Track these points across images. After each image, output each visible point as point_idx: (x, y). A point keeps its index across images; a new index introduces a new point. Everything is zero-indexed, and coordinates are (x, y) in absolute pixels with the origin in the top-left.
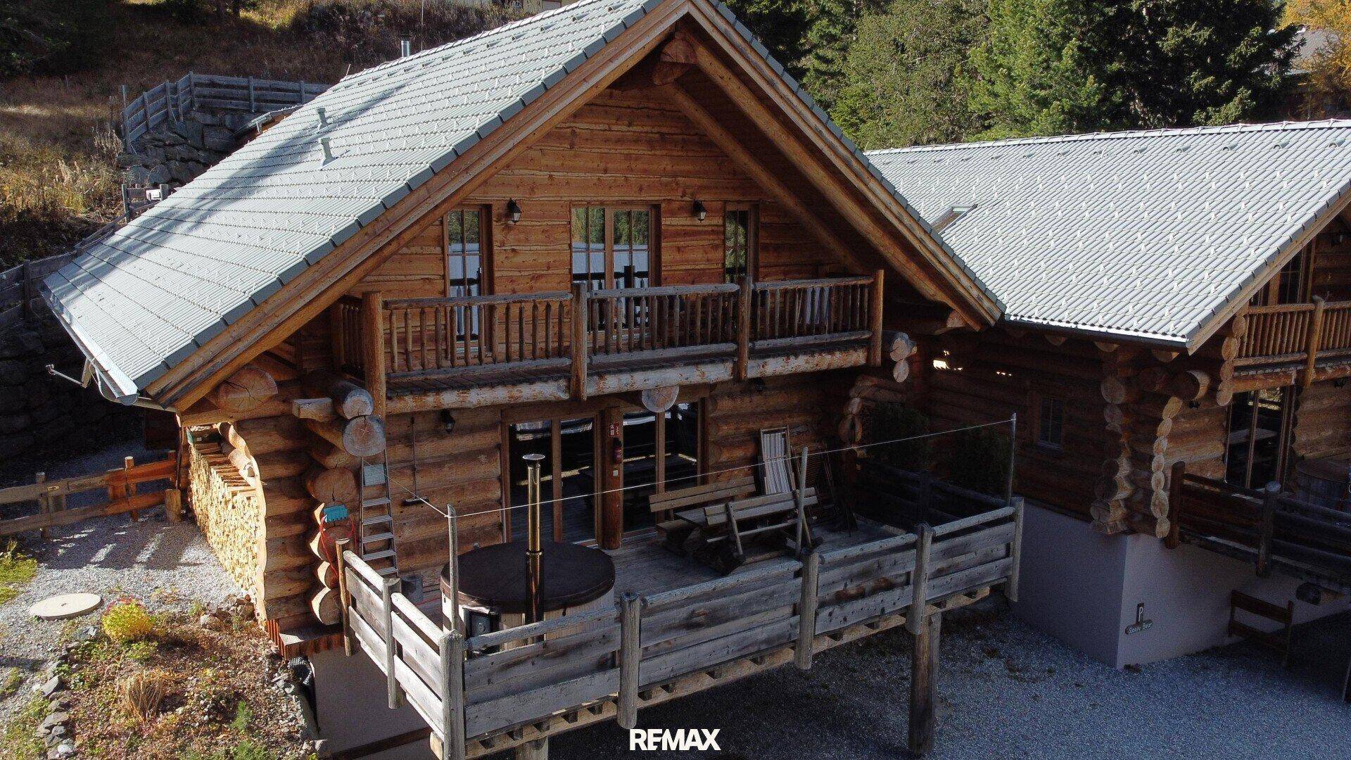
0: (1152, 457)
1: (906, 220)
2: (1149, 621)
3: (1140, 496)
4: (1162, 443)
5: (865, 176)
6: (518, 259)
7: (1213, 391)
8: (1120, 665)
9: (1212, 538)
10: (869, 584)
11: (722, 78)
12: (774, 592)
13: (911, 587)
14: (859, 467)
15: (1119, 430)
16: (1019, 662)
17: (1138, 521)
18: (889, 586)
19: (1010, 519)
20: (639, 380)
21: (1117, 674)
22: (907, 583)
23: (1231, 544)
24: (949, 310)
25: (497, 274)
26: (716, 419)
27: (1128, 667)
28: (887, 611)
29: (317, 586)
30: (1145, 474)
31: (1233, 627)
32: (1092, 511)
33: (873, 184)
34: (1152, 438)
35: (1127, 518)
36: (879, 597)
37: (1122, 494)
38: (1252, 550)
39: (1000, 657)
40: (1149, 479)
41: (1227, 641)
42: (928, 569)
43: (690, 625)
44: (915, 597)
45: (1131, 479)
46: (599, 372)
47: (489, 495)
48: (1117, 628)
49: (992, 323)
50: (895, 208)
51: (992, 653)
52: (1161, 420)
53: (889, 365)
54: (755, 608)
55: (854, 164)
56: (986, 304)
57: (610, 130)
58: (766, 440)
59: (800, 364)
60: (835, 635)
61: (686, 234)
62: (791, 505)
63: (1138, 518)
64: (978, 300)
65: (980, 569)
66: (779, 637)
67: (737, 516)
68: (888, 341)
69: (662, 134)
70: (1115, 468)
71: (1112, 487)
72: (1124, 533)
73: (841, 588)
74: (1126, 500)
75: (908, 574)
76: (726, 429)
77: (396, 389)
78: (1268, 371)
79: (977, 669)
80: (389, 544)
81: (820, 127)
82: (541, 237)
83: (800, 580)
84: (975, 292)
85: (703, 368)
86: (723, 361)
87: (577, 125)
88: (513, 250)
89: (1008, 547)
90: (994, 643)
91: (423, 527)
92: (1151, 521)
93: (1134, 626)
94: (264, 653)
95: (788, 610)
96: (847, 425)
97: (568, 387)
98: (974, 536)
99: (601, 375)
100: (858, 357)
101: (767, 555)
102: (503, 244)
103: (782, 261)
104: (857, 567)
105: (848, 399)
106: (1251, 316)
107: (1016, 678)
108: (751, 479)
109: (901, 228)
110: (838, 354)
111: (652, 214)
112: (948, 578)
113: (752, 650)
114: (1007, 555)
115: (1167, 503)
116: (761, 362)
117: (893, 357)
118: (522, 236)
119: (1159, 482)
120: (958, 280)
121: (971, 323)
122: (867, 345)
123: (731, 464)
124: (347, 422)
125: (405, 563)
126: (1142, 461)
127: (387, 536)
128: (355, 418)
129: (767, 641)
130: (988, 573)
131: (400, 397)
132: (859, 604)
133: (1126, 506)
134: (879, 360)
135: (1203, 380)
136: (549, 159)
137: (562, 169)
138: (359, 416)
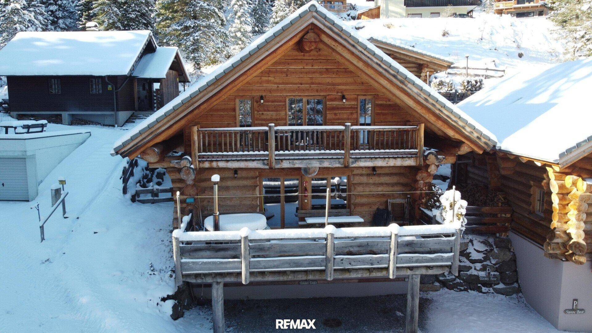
6: (264, 117)
11: (334, 46)
24: (462, 142)
25: (256, 122)
46: (280, 158)
53: (427, 166)
56: (483, 140)
57: (304, 68)
59: (379, 162)
61: (338, 108)
64: (478, 139)
69: (327, 69)
71: (553, 235)
76: (359, 189)
82: (274, 109)
84: (475, 135)
87: (290, 67)
88: (262, 114)
97: (268, 163)
99: (282, 160)
100: (411, 161)
103: (387, 120)
117: (427, 162)
118: (266, 109)
121: (476, 149)
124: (182, 168)
128: (184, 167)
134: (422, 163)
136: (277, 80)
137: (283, 83)
138: (185, 167)
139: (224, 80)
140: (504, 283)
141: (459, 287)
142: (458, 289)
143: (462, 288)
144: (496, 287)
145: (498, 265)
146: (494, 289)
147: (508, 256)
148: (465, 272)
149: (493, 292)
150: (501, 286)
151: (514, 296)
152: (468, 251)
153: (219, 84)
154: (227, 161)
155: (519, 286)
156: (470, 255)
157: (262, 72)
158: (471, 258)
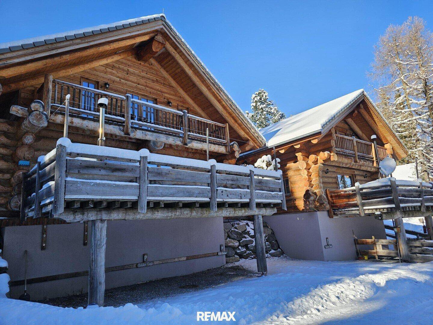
3: (318, 198)
11: (174, 53)
17: (319, 206)
20: (150, 134)
24: (249, 140)
28: (243, 198)
36: (239, 192)
49: (263, 146)
56: (260, 139)
57: (140, 73)
68: (232, 145)
73: (225, 183)
75: (248, 186)
83: (209, 174)
84: (256, 135)
85: (173, 137)
86: (179, 137)
87: (129, 69)
92: (323, 204)
93: (327, 246)
97: (123, 130)
100: (223, 149)
110: (217, 146)
111: (155, 103)
116: (192, 141)
121: (256, 146)
122: (225, 145)
124: (32, 112)
128: (35, 111)
134: (230, 150)
136: (120, 75)
137: (124, 79)
138: (37, 111)
139: (91, 40)
140: (274, 249)
141: (250, 256)
142: (250, 258)
143: (253, 257)
144: (270, 252)
145: (267, 237)
146: (270, 254)
147: (270, 232)
148: (251, 245)
149: (270, 256)
150: (273, 251)
151: (282, 256)
152: (248, 230)
153: (87, 41)
154: (84, 119)
155: (282, 250)
156: (250, 233)
157: (107, 64)
158: (251, 235)
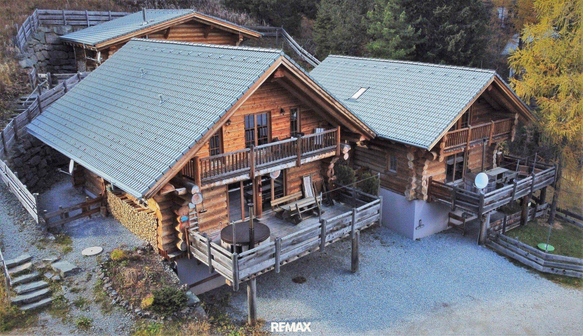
0: (422, 177)
1: (347, 112)
2: (423, 225)
3: (419, 188)
4: (425, 172)
5: (334, 101)
6: (230, 135)
7: (438, 158)
8: (414, 239)
9: (440, 200)
10: (339, 227)
12: (314, 232)
13: (351, 226)
14: (334, 185)
15: (412, 169)
16: (384, 240)
17: (418, 196)
18: (345, 226)
19: (379, 203)
20: (269, 170)
21: (413, 242)
22: (350, 225)
23: (445, 201)
24: (361, 135)
25: (224, 140)
26: (289, 175)
27: (417, 239)
28: (345, 233)
29: (179, 240)
30: (420, 181)
31: (450, 224)
32: (405, 193)
33: (336, 103)
34: (422, 171)
35: (415, 195)
36: (342, 230)
37: (413, 188)
38: (450, 203)
39: (379, 239)
40: (421, 183)
41: (448, 228)
42: (356, 220)
43: (293, 244)
44: (352, 228)
45: (416, 183)
46: (258, 170)
47: (224, 207)
48: (413, 228)
49: (374, 138)
50: (343, 109)
51: (376, 238)
52: (424, 165)
53: (342, 155)
54: (309, 237)
55: (331, 98)
56: (372, 132)
58: (305, 179)
59: (316, 158)
60: (330, 242)
61: (279, 119)
62: (314, 202)
63: (419, 195)
64: (369, 132)
65: (370, 218)
66: (316, 244)
67: (299, 207)
68: (342, 147)
70: (411, 180)
71: (411, 186)
72: (415, 199)
73: (332, 229)
74: (415, 189)
75: (350, 222)
76: (293, 177)
77: (203, 183)
78: (455, 149)
79: (372, 244)
80: (196, 225)
81: (320, 89)
82: (236, 127)
83: (321, 228)
84: (368, 130)
85: (288, 164)
86: (293, 161)
88: (229, 132)
89: (378, 211)
90: (377, 235)
91: (205, 219)
92: (422, 195)
93: (418, 227)
94: (161, 260)
95: (318, 237)
96: (330, 172)
97: (250, 176)
98: (368, 209)
99: (259, 171)
100: (333, 153)
101: (308, 217)
102: (225, 131)
103: (308, 122)
104: (336, 223)
105: (330, 164)
106: (449, 134)
107: (383, 246)
108: (301, 192)
109: (345, 114)
110: (327, 153)
111: (268, 115)
112: (361, 222)
113: (309, 248)
114: (378, 213)
115: (427, 190)
116: (304, 160)
117: (344, 152)
118: (231, 128)
119: (424, 183)
120: (363, 127)
121: (367, 138)
122: (335, 149)
123: (294, 188)
124: (192, 195)
125: (201, 230)
126: (419, 177)
127: (196, 223)
128: (195, 193)
129: (313, 246)
130: (373, 219)
131: (204, 185)
132: (336, 233)
133: (415, 191)
134: (339, 154)
135: (435, 155)
